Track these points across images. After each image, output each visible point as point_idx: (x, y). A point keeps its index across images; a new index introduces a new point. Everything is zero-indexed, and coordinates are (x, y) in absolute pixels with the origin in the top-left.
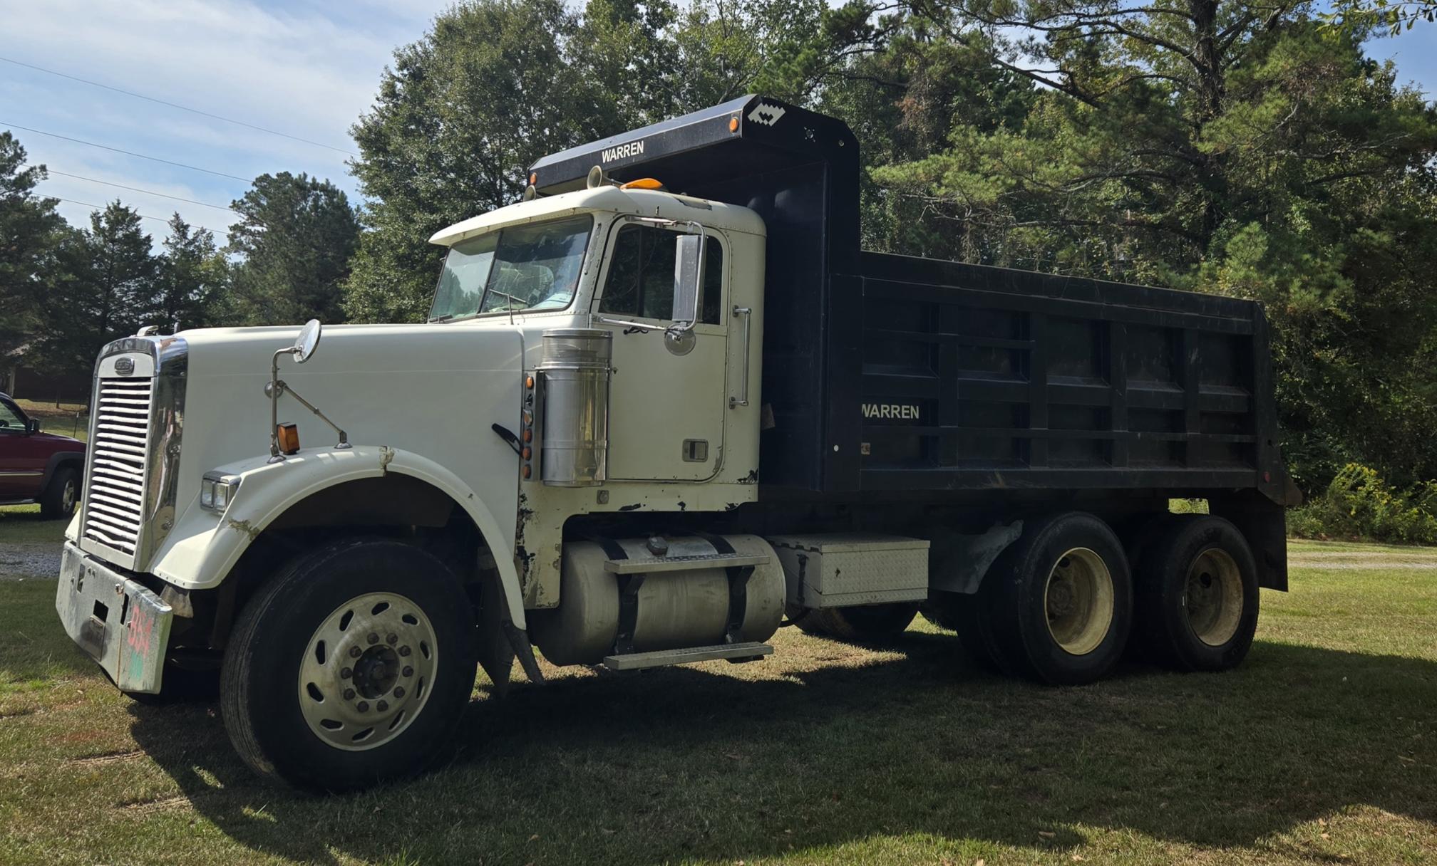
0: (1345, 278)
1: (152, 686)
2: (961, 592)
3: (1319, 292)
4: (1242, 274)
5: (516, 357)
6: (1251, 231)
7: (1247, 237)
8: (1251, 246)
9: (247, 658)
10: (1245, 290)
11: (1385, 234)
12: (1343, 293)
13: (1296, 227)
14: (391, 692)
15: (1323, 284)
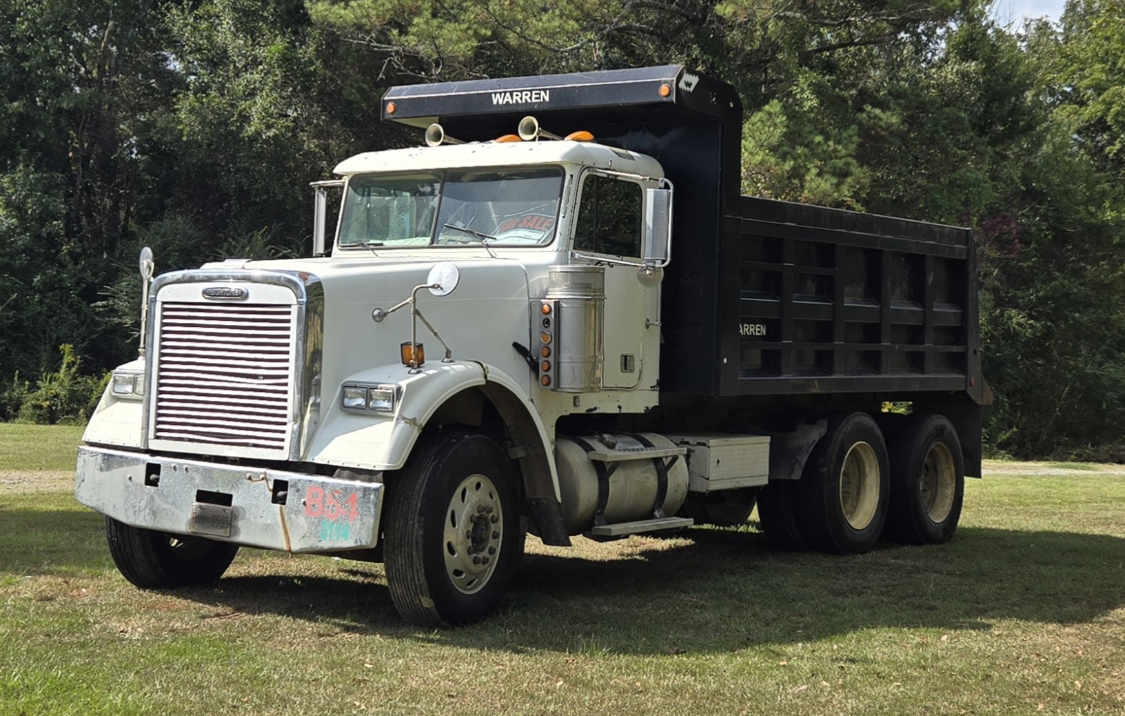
0: (861, 165)
1: (369, 543)
2: (788, 478)
3: (835, 180)
4: (758, 158)
5: (522, 289)
6: (772, 111)
7: (767, 117)
8: (769, 127)
9: (419, 522)
10: (759, 176)
11: (893, 115)
12: (859, 183)
13: (802, 102)
14: (487, 550)
15: (838, 171)
